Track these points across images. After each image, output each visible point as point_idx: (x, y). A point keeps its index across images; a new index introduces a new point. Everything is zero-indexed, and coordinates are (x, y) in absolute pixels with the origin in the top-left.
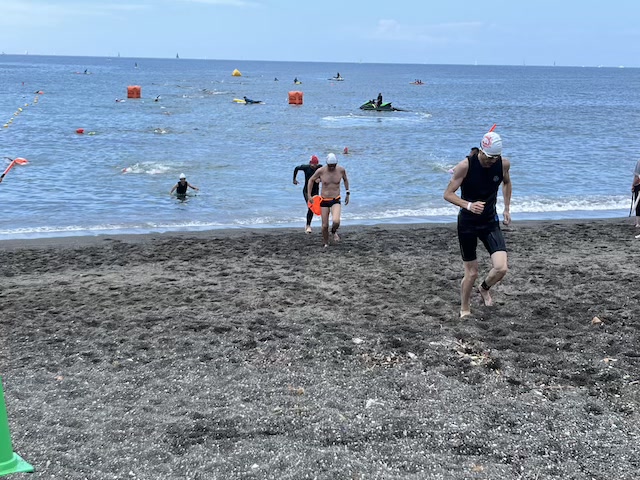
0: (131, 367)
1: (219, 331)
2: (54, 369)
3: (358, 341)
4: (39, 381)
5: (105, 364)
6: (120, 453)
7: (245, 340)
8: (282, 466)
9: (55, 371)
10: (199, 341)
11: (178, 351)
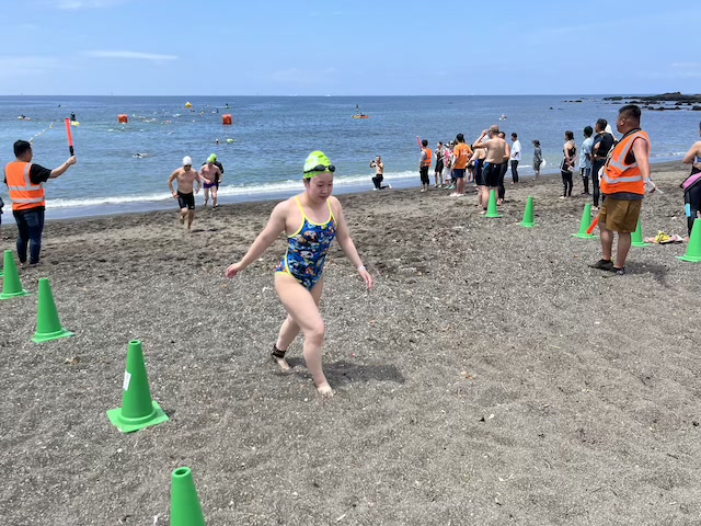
0: (127, 281)
1: (179, 260)
2: (81, 285)
3: (260, 259)
4: (72, 292)
5: (112, 281)
6: (124, 323)
7: (195, 263)
8: (215, 322)
9: (82, 286)
10: (167, 266)
11: (156, 271)
